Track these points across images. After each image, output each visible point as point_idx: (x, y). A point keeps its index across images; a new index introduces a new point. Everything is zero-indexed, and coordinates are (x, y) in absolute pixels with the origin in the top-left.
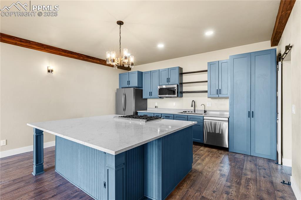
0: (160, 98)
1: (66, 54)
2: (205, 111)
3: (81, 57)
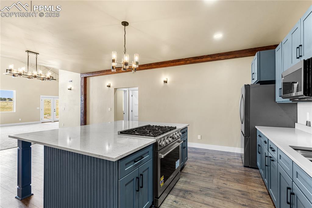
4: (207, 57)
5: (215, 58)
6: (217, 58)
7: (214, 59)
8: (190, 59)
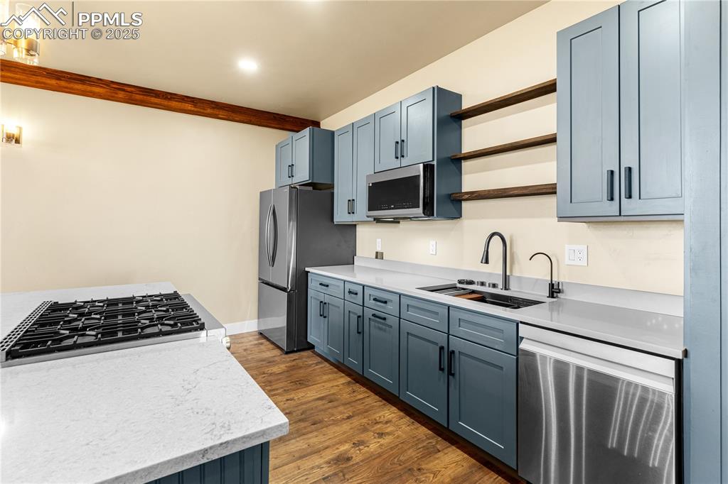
0: (378, 220)
1: (63, 83)
2: (552, 285)
3: (120, 92)
4: (183, 99)
5: (204, 109)
6: (209, 111)
7: (202, 111)
8: (129, 89)
